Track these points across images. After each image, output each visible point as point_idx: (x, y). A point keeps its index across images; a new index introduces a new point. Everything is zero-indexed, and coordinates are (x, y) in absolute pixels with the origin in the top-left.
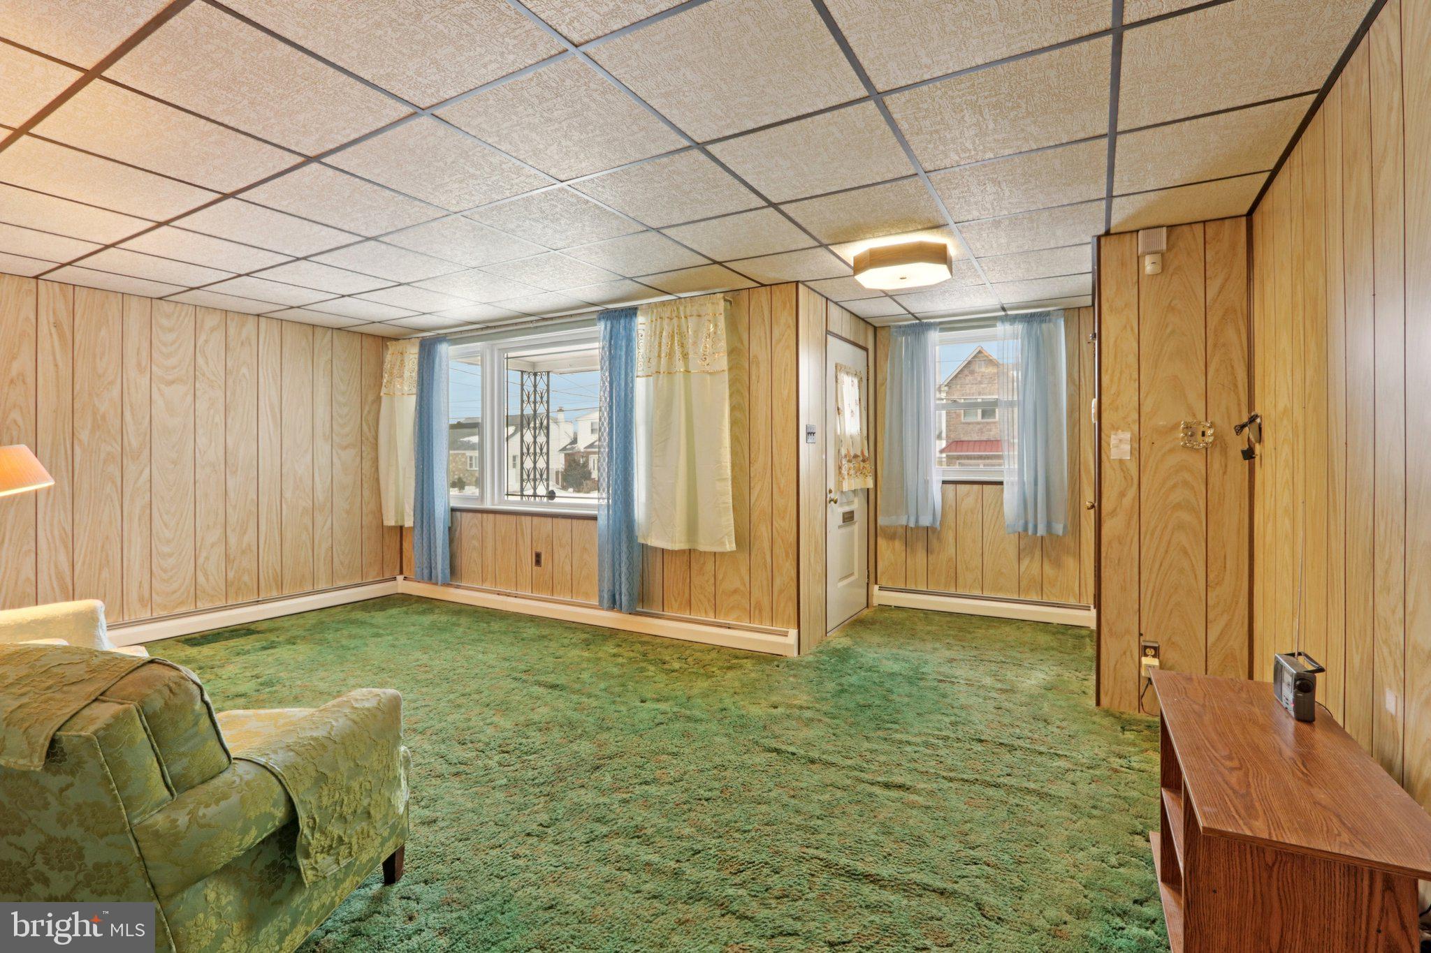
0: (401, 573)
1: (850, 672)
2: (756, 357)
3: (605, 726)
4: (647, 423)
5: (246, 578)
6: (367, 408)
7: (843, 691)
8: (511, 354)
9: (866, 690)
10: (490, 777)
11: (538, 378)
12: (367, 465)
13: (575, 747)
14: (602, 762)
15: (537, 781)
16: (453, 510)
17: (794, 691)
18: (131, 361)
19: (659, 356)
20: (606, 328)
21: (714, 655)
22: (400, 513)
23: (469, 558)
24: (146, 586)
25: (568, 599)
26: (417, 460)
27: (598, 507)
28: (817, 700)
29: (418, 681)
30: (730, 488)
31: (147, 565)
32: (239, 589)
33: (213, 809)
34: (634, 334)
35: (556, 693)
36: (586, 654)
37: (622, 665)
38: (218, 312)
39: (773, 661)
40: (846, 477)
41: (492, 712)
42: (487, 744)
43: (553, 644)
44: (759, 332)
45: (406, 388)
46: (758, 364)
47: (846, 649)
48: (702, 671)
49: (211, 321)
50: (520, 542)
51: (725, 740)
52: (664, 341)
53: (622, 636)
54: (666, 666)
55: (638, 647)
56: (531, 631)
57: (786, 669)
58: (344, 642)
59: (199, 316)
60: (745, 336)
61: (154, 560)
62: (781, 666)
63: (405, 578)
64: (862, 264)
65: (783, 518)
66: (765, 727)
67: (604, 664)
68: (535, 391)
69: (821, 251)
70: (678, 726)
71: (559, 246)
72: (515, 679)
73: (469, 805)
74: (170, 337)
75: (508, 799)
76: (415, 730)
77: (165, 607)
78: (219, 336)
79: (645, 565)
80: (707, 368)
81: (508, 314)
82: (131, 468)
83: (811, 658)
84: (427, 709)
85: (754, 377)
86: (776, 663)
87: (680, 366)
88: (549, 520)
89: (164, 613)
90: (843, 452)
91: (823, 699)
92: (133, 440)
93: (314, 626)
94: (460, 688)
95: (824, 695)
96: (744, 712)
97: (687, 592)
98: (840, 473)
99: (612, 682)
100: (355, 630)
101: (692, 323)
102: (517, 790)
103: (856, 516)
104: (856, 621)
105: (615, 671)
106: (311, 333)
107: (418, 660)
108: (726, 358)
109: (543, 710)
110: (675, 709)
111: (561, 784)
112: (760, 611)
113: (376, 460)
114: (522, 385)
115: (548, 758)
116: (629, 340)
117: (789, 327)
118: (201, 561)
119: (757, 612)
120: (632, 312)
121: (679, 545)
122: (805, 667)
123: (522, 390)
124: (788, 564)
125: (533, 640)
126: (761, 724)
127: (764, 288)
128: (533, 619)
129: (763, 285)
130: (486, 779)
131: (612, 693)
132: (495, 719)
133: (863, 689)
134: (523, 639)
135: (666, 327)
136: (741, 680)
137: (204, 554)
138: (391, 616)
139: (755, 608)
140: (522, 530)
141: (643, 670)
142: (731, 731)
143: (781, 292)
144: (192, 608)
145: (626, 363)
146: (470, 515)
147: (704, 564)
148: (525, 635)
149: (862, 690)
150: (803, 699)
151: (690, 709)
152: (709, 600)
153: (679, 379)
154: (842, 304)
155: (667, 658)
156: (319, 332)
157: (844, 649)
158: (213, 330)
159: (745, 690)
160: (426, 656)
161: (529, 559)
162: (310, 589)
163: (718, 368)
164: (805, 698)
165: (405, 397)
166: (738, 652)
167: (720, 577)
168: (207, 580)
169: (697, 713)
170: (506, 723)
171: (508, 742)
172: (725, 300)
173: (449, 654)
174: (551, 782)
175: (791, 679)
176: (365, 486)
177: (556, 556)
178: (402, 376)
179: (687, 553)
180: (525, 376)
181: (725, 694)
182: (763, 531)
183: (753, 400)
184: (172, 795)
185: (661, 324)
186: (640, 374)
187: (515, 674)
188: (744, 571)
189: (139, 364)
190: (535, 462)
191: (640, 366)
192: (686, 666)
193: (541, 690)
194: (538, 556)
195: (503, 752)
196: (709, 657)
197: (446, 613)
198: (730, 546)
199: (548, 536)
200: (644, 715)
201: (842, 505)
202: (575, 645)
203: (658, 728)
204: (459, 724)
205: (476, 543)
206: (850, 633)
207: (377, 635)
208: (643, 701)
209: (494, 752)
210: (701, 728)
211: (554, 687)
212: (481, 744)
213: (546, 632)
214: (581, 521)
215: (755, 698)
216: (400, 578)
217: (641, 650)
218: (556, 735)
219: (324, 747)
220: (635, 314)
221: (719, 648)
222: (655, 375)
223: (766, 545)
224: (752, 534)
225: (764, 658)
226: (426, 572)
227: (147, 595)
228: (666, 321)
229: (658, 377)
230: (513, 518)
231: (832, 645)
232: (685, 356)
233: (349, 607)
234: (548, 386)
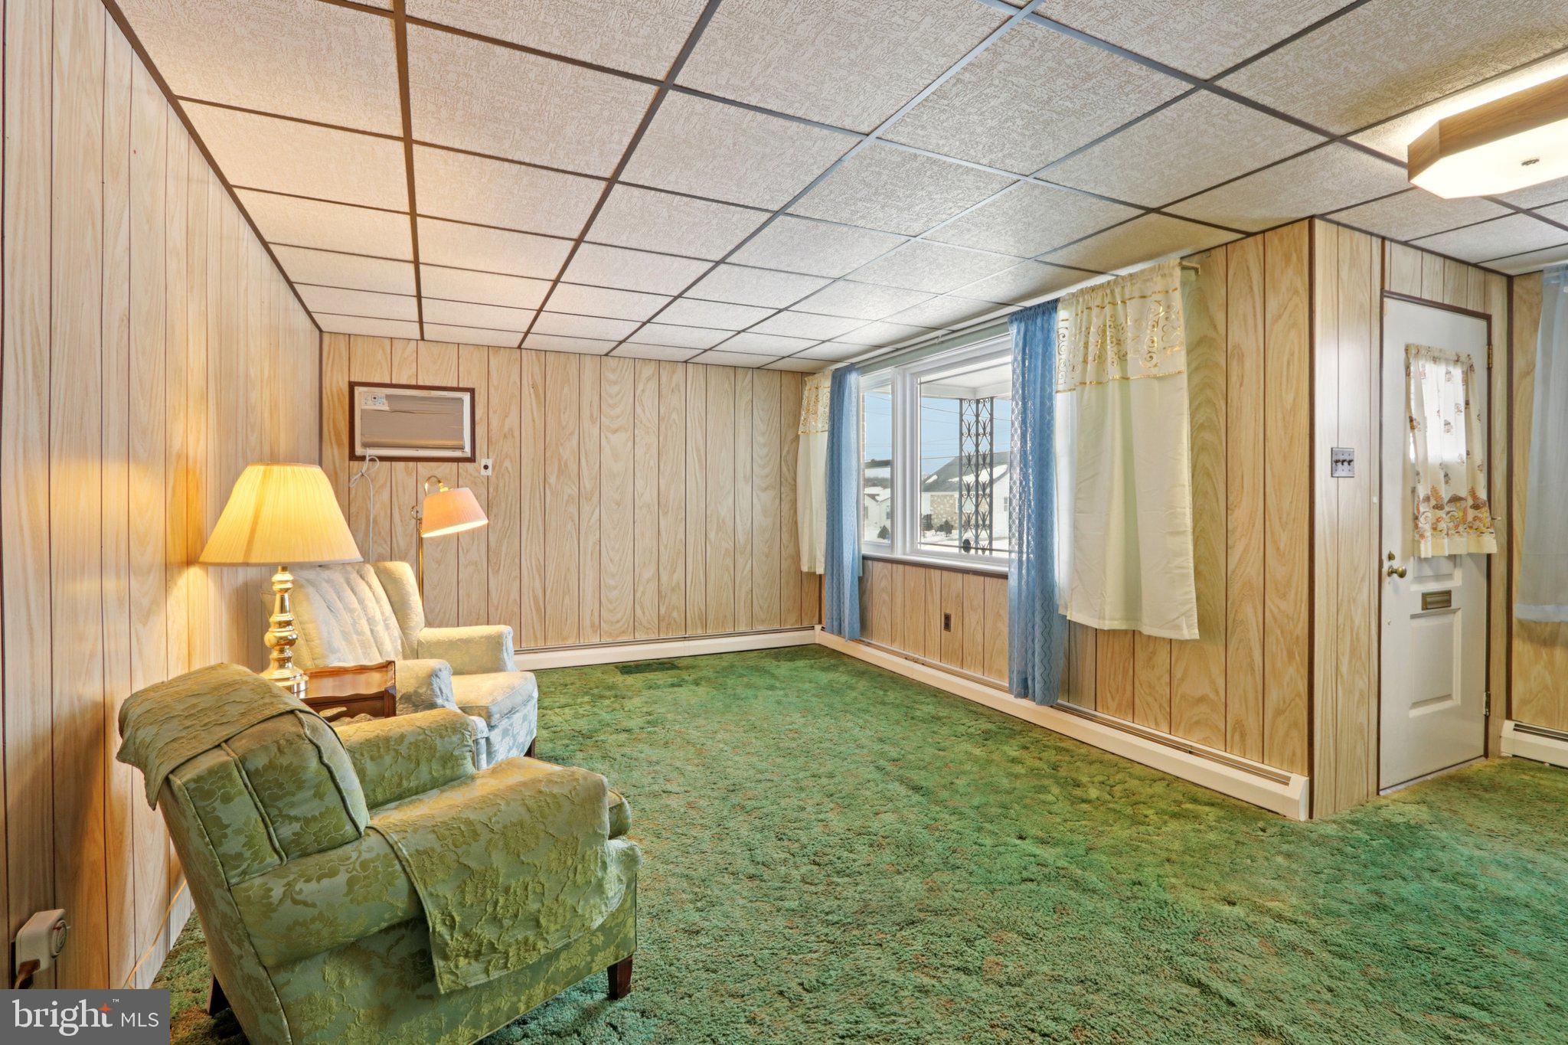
0: (820, 622)
1: (1406, 872)
2: (1237, 346)
3: (951, 861)
4: (1071, 452)
5: (675, 614)
6: (786, 449)
7: (1380, 908)
8: (924, 379)
9: (1433, 919)
10: (784, 892)
11: (981, 406)
12: (786, 507)
13: (899, 881)
14: (922, 915)
15: (830, 917)
16: (865, 558)
17: (1275, 883)
18: (585, 413)
19: (1085, 361)
20: (1018, 332)
21: (1159, 788)
22: (813, 559)
23: (879, 614)
24: (596, 614)
25: (979, 675)
26: (828, 501)
27: (1009, 562)
28: (1318, 913)
29: (779, 748)
30: (1191, 547)
31: (597, 595)
32: (669, 624)
33: (313, 885)
34: (1054, 335)
35: (916, 798)
36: (977, 752)
37: (1017, 776)
38: (653, 363)
39: (1256, 819)
40: (1428, 534)
41: (832, 805)
42: (804, 847)
43: (945, 731)
44: (1242, 307)
45: (820, 425)
46: (1241, 358)
47: (1413, 828)
48: (1129, 811)
49: (648, 371)
50: (929, 598)
51: (1118, 937)
52: (1092, 339)
53: (1036, 734)
54: (1078, 792)
55: (1051, 755)
56: (928, 709)
57: (1276, 840)
58: (739, 691)
59: (637, 368)
60: (1220, 318)
61: (603, 592)
62: (1271, 831)
63: (823, 629)
64: (1420, 158)
65: (1283, 596)
66: (1197, 935)
67: (993, 770)
68: (977, 422)
69: (1336, 151)
70: (1053, 890)
71: (917, 231)
72: (879, 768)
73: (743, 925)
74: (615, 389)
75: (786, 931)
76: (743, 807)
77: (610, 635)
78: (653, 385)
79: (1072, 644)
80: (1154, 371)
81: (908, 331)
82: (586, 508)
83: (1331, 830)
84: (769, 784)
85: (1234, 379)
86: (1261, 824)
87: (1113, 372)
88: (960, 575)
89: (609, 640)
90: (1422, 492)
91: (1329, 912)
92: (587, 484)
93: (724, 669)
94: (814, 766)
95: (1334, 905)
96: (1169, 897)
97: (1129, 688)
98: (1416, 526)
99: (992, 798)
100: (756, 679)
101: (1132, 307)
102: (801, 922)
103: (1455, 603)
104: (1451, 777)
105: (1005, 783)
106: (732, 375)
107: (792, 723)
108: (1184, 353)
109: (889, 818)
110: (1061, 863)
111: (855, 932)
112: (1243, 736)
113: (794, 502)
114: (961, 415)
115: (860, 888)
116: (1047, 343)
117: (1296, 292)
118: (638, 595)
119: (1237, 737)
120: (1053, 305)
121: (1111, 621)
122: (1315, 843)
123: (961, 420)
124: (1291, 670)
125: (924, 721)
126: (1192, 927)
127: (1251, 239)
128: (938, 695)
129: (1248, 235)
130: (778, 894)
131: (984, 815)
132: (830, 816)
133: (1425, 914)
134: (912, 718)
135: (1094, 320)
136: (1184, 839)
137: (641, 589)
138: (795, 669)
139: (1234, 730)
140: (931, 585)
141: (1043, 789)
142: (1135, 925)
143: (1281, 240)
144: (631, 639)
145: (1043, 376)
146: (880, 565)
147: (1154, 653)
148: (918, 713)
149: (1423, 916)
150: (1288, 902)
151: (1084, 869)
152: (1161, 706)
153: (1113, 390)
154: (1415, 243)
155: (1085, 779)
156: (739, 371)
157: (1408, 825)
158: (649, 379)
159: (1187, 858)
160: (802, 720)
161: (937, 622)
162: (731, 630)
163: (1172, 370)
164: (1294, 901)
165: (819, 434)
166: (1200, 794)
167: (1178, 674)
168: (644, 613)
169: (1092, 878)
170: (837, 823)
171: (828, 850)
172: (1184, 268)
173: (825, 722)
174: (844, 925)
175: (1280, 859)
176: (784, 529)
177: (966, 620)
178: (816, 413)
179: (1130, 636)
180: (965, 405)
181: (1150, 859)
182: (1249, 614)
183: (1232, 413)
184: (281, 859)
185: (1089, 316)
186: (1060, 387)
187: (882, 763)
188: (1217, 671)
189: (592, 416)
190: (977, 506)
191: (1061, 377)
192: (1109, 798)
193: (902, 790)
194: (947, 618)
195: (815, 863)
196: (1150, 791)
197: (849, 672)
198: (1190, 631)
199: (958, 596)
200: (1013, 860)
201: (1419, 579)
202: (970, 736)
203: (1024, 887)
204: (789, 812)
205: (886, 597)
206: (1431, 798)
207: (772, 688)
208: (1021, 838)
209: (805, 860)
210: (1089, 903)
211: (917, 789)
212: (797, 845)
213: (943, 712)
214: (995, 580)
215: (1200, 877)
216: (818, 627)
217: (1053, 759)
218: (887, 856)
219: (475, 835)
220: (1055, 309)
221: (1171, 781)
222: (1079, 388)
223: (1254, 636)
224: (1231, 617)
225: (1242, 810)
226: (836, 624)
227: (597, 623)
228: (1095, 311)
229: (1083, 391)
230: (922, 570)
231: (1385, 813)
232: (1122, 357)
233: (765, 652)
234: (991, 414)
